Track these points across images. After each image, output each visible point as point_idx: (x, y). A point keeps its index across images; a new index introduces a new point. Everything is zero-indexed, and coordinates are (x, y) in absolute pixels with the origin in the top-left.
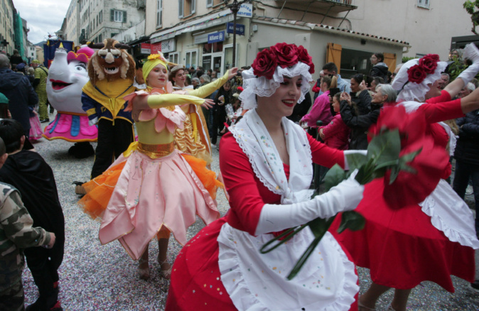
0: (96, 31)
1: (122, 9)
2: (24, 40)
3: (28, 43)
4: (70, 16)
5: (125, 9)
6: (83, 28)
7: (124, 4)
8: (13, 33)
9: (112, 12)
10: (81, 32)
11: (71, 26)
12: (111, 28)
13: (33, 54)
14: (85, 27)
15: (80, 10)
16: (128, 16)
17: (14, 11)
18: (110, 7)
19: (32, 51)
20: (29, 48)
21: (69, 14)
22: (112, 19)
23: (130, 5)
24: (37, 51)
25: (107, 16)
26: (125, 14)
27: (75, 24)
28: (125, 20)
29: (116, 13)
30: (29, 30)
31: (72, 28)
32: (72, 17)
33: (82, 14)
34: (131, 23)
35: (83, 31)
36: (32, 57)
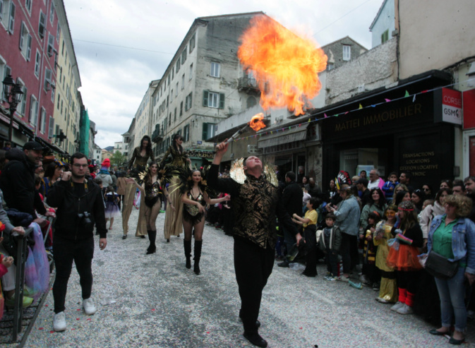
0: (177, 123)
1: (218, 90)
2: (91, 141)
3: (95, 146)
4: (140, 114)
5: (222, 91)
6: (158, 123)
7: (221, 84)
8: (78, 130)
9: (206, 94)
10: (154, 129)
11: (140, 125)
12: (203, 116)
13: (98, 157)
14: (160, 121)
15: (153, 104)
16: (226, 100)
17: (82, 107)
18: (203, 88)
19: (98, 154)
20: (95, 151)
21: (139, 113)
22: (205, 104)
23: (229, 85)
24: (103, 154)
25: (198, 99)
26: (222, 97)
27: (146, 121)
28: (222, 105)
29: (211, 95)
30: (96, 132)
31: (142, 127)
32: (143, 114)
33: (157, 107)
34: (230, 109)
35: (158, 126)
36: (97, 159)
